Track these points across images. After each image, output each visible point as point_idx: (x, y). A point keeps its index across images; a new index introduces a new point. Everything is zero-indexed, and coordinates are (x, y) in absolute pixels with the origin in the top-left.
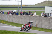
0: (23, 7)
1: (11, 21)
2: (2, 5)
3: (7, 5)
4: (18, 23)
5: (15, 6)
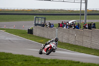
0: (88, 15)
1: (66, 42)
2: (49, 10)
4: (79, 44)
5: (73, 11)
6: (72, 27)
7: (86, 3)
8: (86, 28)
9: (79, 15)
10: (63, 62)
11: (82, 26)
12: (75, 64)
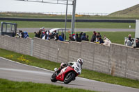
3: (35, 14)
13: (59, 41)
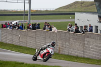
0: (32, 15)
1: (9, 43)
4: (23, 45)
6: (16, 27)
7: (30, 3)
8: (31, 29)
9: (23, 15)
10: (7, 63)
11: (26, 27)
12: (19, 66)
13: (20, 30)
